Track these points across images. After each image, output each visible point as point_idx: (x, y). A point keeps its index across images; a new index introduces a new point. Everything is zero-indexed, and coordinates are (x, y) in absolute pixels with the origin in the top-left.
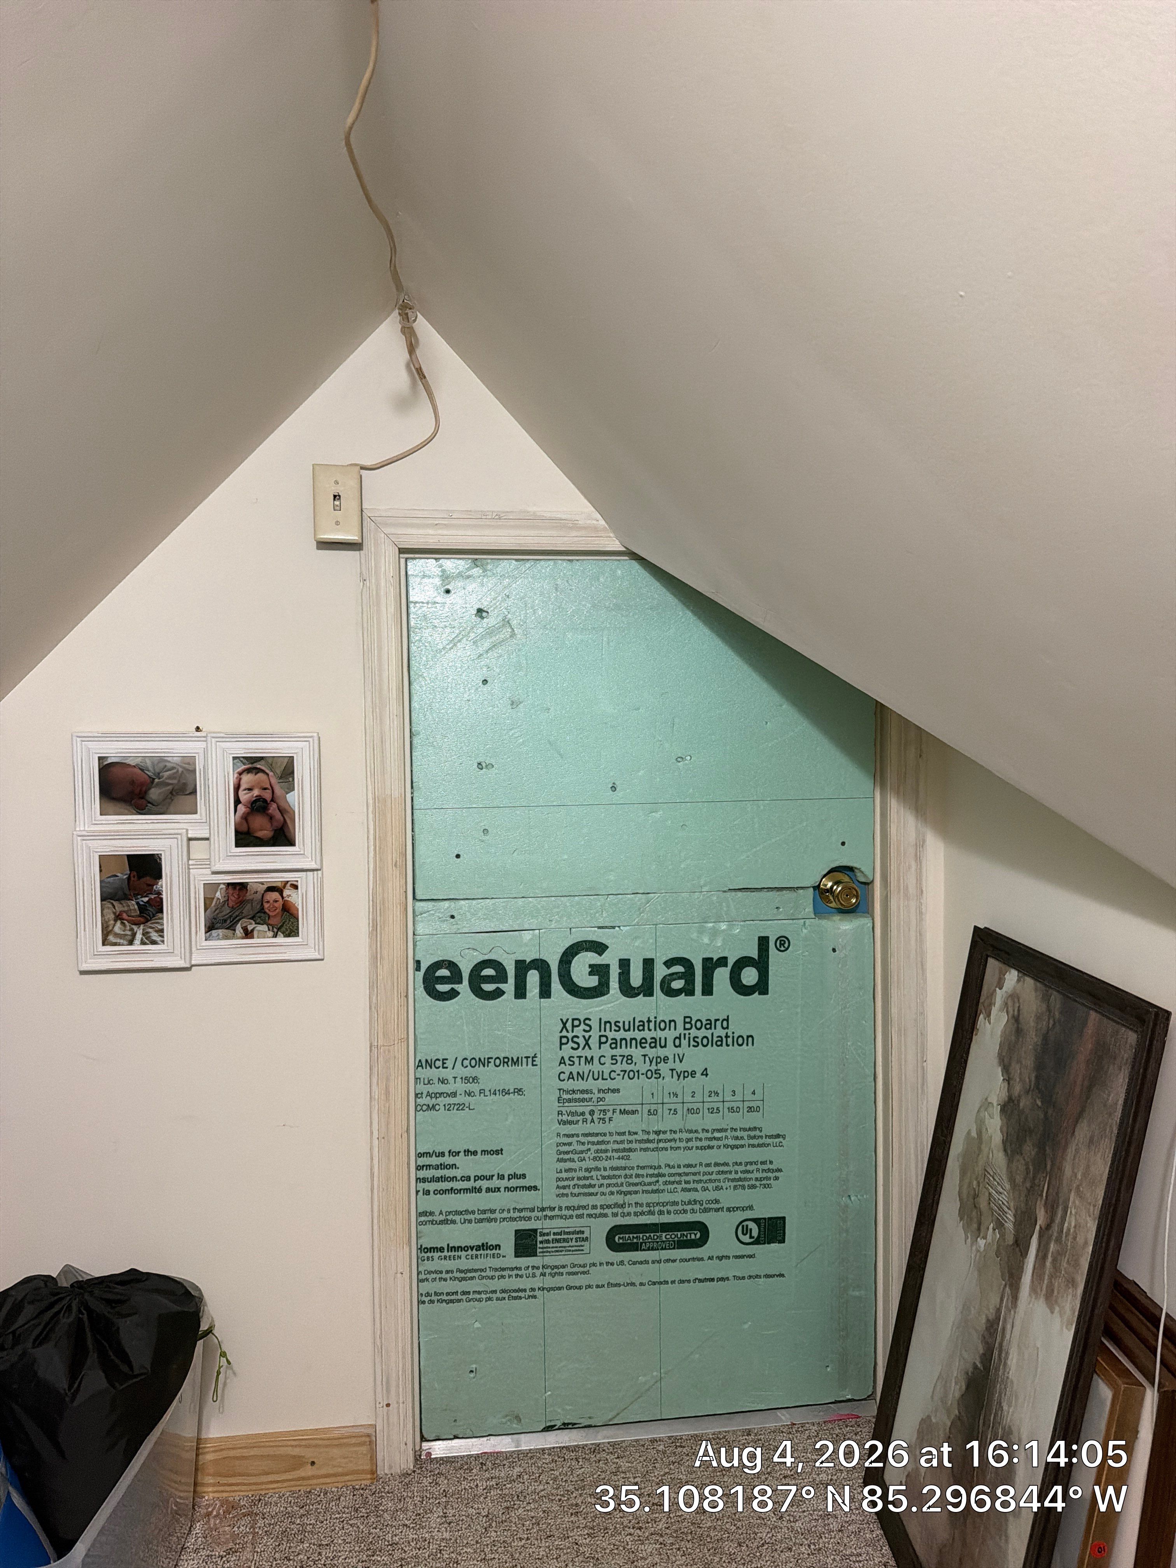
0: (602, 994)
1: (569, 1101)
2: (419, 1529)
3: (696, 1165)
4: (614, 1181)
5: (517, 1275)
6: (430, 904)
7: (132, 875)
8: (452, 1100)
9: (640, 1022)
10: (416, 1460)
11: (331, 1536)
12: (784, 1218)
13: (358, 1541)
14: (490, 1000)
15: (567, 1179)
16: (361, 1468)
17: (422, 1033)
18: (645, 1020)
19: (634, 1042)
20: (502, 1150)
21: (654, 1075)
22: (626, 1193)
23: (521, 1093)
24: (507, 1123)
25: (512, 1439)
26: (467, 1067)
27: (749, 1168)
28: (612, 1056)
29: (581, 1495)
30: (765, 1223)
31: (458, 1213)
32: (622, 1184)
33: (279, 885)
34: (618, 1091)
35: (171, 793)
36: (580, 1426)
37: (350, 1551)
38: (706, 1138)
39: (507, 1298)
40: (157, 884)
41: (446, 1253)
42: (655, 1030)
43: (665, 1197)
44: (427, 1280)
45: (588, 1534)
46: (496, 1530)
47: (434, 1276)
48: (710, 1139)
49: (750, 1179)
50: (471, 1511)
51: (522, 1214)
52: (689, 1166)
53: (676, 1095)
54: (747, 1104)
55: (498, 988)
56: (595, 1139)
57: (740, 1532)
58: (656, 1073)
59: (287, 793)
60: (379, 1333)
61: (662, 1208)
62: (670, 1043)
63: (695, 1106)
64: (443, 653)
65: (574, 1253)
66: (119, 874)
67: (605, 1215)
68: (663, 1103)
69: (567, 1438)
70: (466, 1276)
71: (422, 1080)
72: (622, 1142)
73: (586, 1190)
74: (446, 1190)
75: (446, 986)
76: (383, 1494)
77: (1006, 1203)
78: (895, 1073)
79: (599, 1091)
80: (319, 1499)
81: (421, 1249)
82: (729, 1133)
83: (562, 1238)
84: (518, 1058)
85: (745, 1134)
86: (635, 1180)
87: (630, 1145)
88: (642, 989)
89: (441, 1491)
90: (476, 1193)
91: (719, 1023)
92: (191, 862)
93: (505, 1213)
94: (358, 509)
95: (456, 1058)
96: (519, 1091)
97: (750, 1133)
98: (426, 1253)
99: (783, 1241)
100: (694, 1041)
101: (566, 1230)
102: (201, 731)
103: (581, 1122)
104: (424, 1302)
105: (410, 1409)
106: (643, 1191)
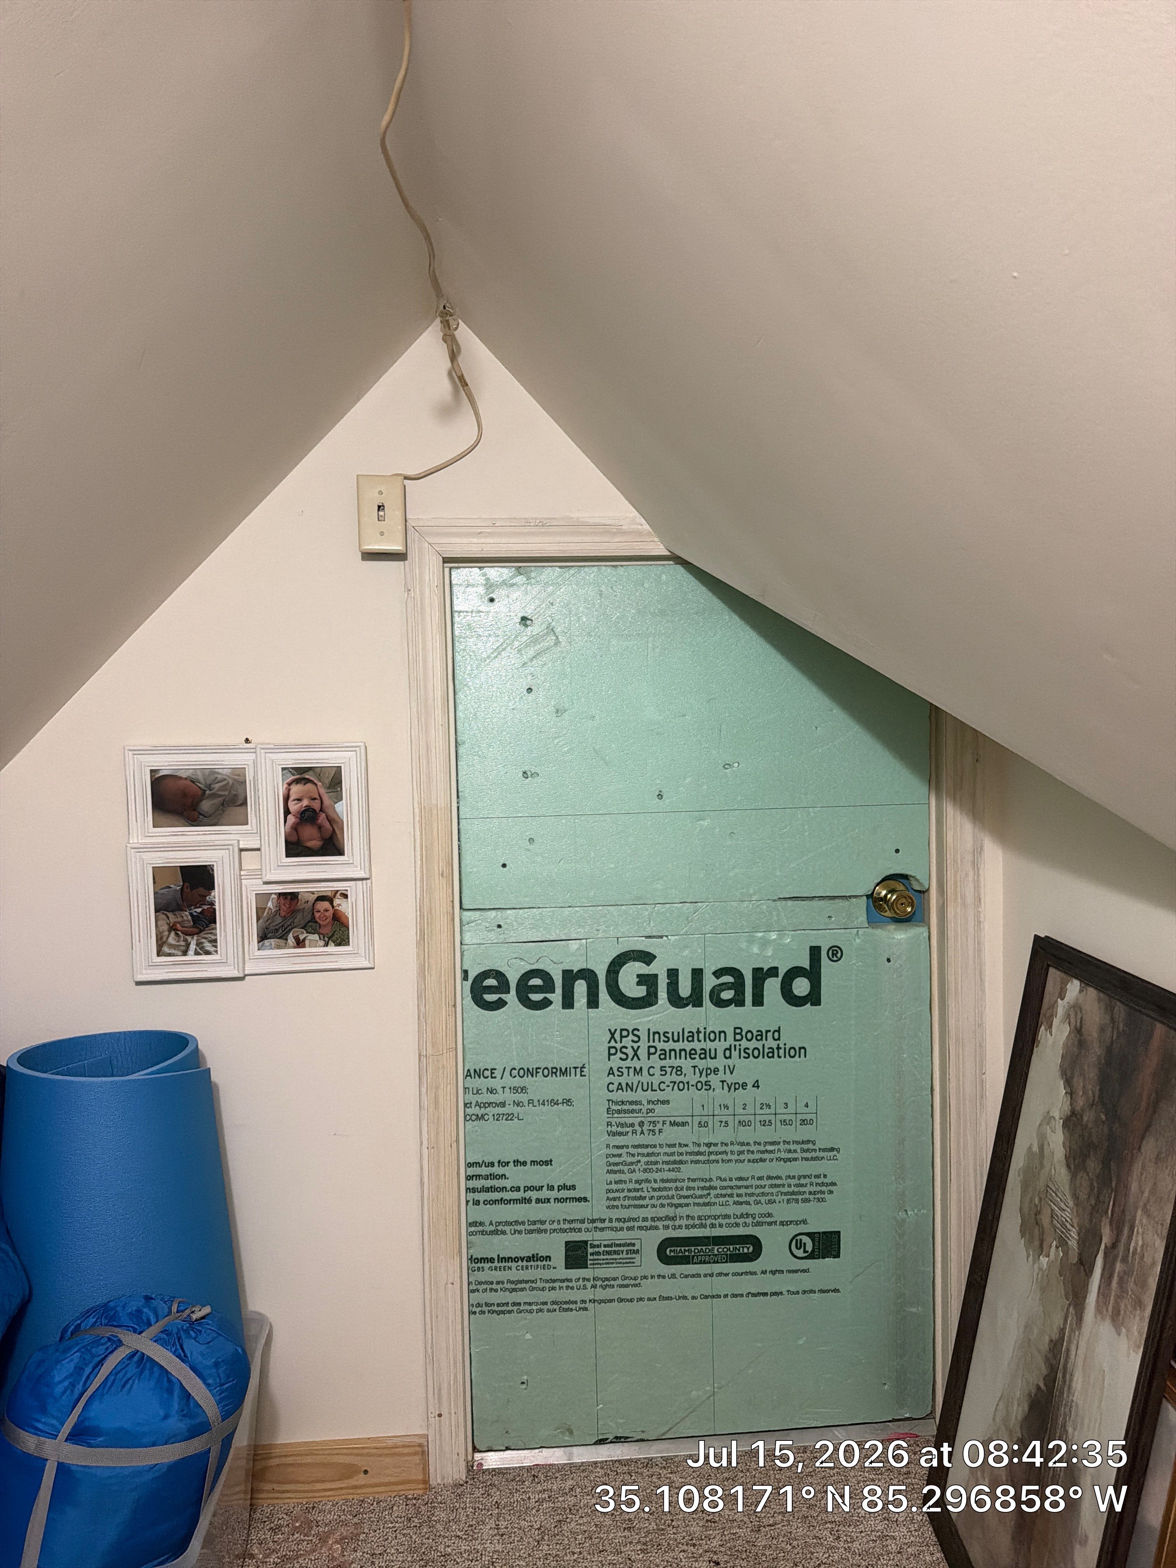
0: (652, 1005)
1: (619, 1112)
2: (471, 1540)
3: (748, 1178)
4: (664, 1193)
5: (567, 1287)
6: (478, 913)
7: (185, 887)
8: (501, 1110)
9: (689, 1032)
10: (468, 1471)
11: (384, 1546)
12: (839, 1232)
14: (537, 1010)
15: (617, 1191)
16: (414, 1478)
17: (471, 1043)
18: (695, 1031)
19: (683, 1053)
20: (551, 1161)
21: (704, 1087)
22: (677, 1206)
23: (570, 1104)
24: (557, 1133)
25: (565, 1452)
26: (515, 1077)
27: (803, 1181)
28: (661, 1067)
30: (819, 1238)
31: (508, 1224)
32: (673, 1197)
33: (329, 894)
34: (668, 1102)
35: (223, 804)
36: (633, 1439)
37: (403, 1561)
38: (758, 1151)
39: (557, 1310)
40: (210, 894)
41: (496, 1264)
42: (705, 1040)
43: (717, 1210)
44: (478, 1290)
45: (641, 1550)
46: (549, 1543)
47: (485, 1286)
48: (762, 1152)
49: (804, 1193)
50: (523, 1523)
51: (572, 1226)
52: (741, 1179)
53: (726, 1107)
54: (800, 1117)
55: (545, 998)
56: (645, 1151)
58: (706, 1085)
59: (336, 803)
60: (430, 1343)
61: (714, 1221)
62: (720, 1054)
63: (746, 1118)
64: (488, 661)
65: (625, 1265)
66: (172, 886)
67: (656, 1228)
68: (713, 1115)
69: (619, 1452)
70: (516, 1287)
71: (471, 1090)
72: (672, 1154)
73: (637, 1202)
74: (496, 1200)
75: (494, 995)
76: (436, 1505)
77: (1068, 1219)
78: (952, 1085)
79: (649, 1102)
80: (372, 1508)
81: (471, 1259)
82: (782, 1147)
83: (613, 1250)
84: (566, 1068)
85: (798, 1147)
86: (685, 1193)
87: (681, 1158)
88: (691, 999)
89: (494, 1503)
90: (525, 1203)
91: (770, 1034)
92: (242, 873)
93: (556, 1224)
94: (401, 521)
95: (505, 1068)
96: (568, 1102)
97: (803, 1146)
98: (477, 1263)
99: (838, 1256)
100: (745, 1052)
101: (617, 1242)
102: (250, 743)
103: (630, 1134)
104: (475, 1313)
105: (461, 1420)
106: (695, 1204)
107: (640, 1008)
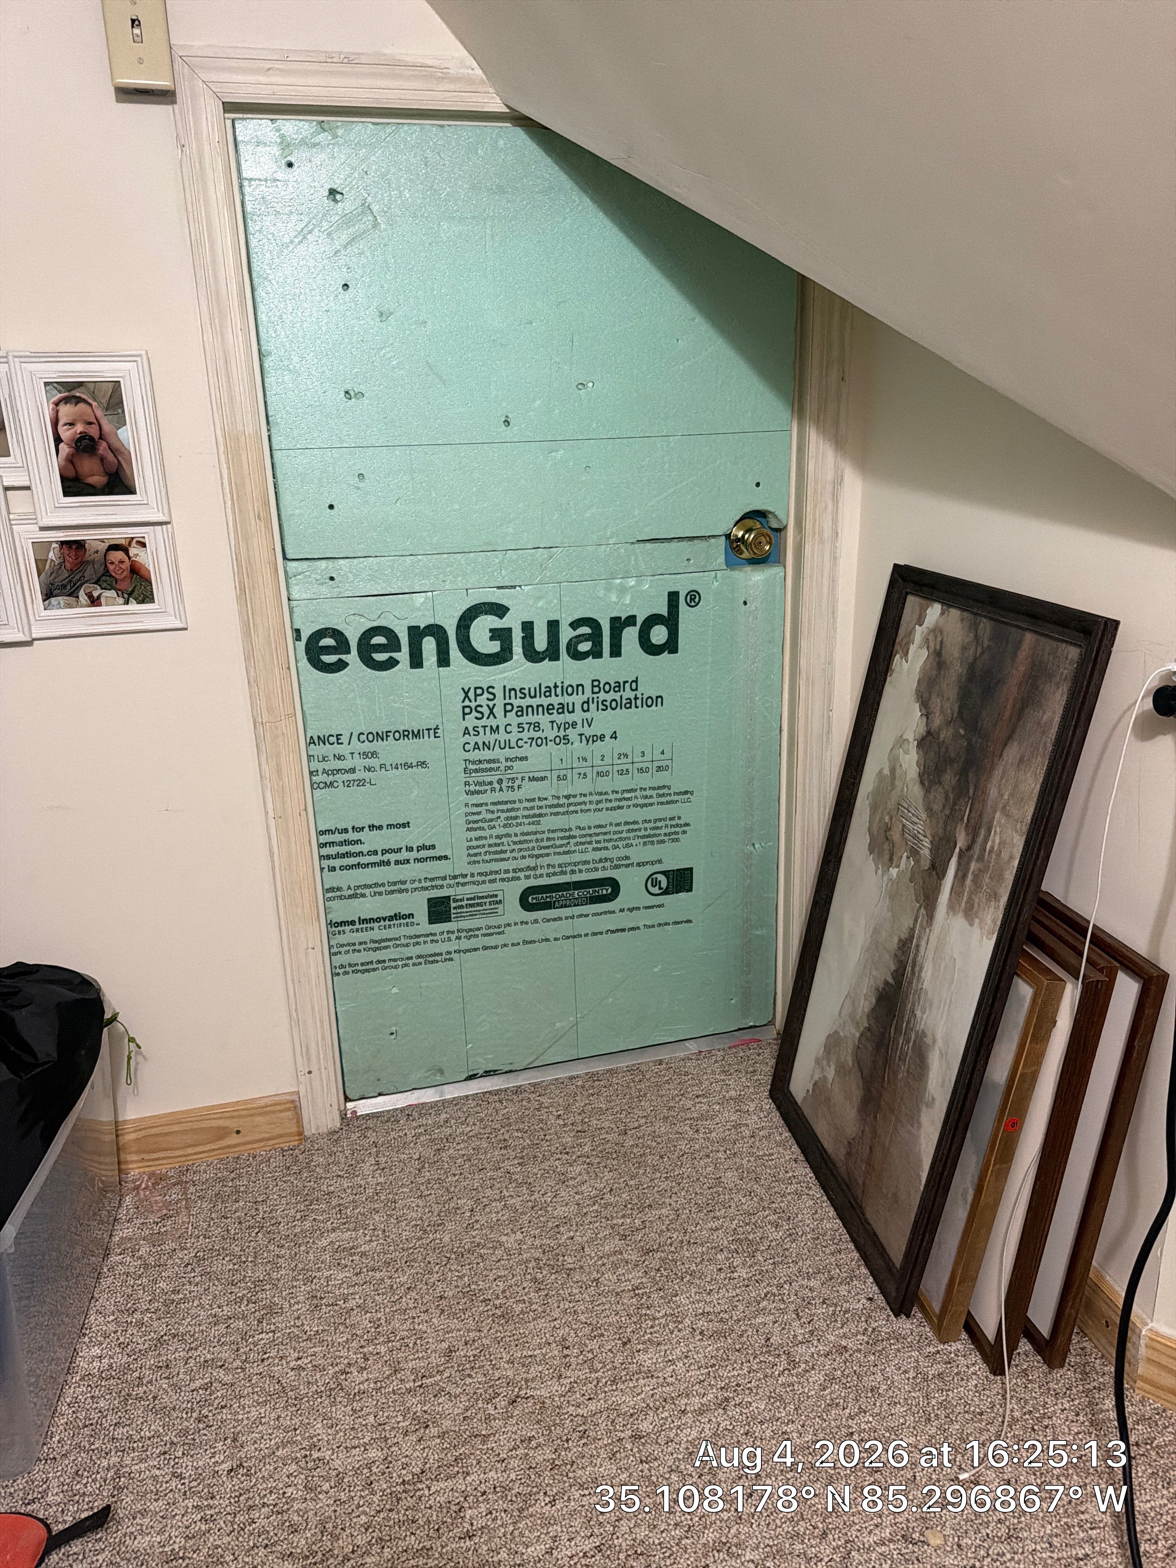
0: (507, 661)
1: (476, 771)
2: (353, 1177)
3: (606, 825)
4: (525, 846)
5: (432, 941)
6: (305, 564)
8: (351, 777)
9: (547, 687)
10: (342, 1119)
12: (691, 869)
13: (293, 1194)
14: (383, 671)
15: (478, 847)
16: (287, 1131)
17: (311, 708)
18: (552, 685)
19: (540, 709)
20: (408, 823)
21: (563, 741)
22: (537, 857)
23: (425, 766)
24: (413, 796)
25: (437, 1091)
26: (364, 741)
27: (658, 824)
28: (519, 724)
29: (508, 1131)
30: (674, 875)
31: (366, 886)
32: (533, 848)
33: (122, 542)
34: (526, 758)
36: (502, 1072)
37: (287, 1204)
38: (616, 799)
39: (423, 963)
41: (357, 926)
42: (562, 695)
43: (576, 857)
44: (340, 953)
47: (346, 948)
48: (620, 800)
49: (660, 835)
50: (403, 1156)
51: (434, 883)
52: (599, 826)
53: (585, 759)
54: (656, 764)
55: (391, 657)
56: (505, 807)
57: (660, 1146)
58: (564, 738)
59: (118, 428)
60: (294, 1007)
61: (574, 868)
62: (578, 707)
63: (604, 769)
64: (292, 247)
65: (488, 916)
67: (518, 878)
68: (572, 769)
69: (489, 1084)
70: (380, 945)
71: (316, 757)
72: (532, 808)
73: (498, 856)
74: (353, 865)
75: (333, 656)
76: (314, 1152)
77: (921, 832)
78: (801, 724)
79: (507, 760)
80: (248, 1162)
81: (331, 924)
82: (638, 793)
83: (475, 903)
84: (419, 731)
85: (654, 793)
86: (545, 844)
87: (540, 811)
88: (547, 653)
89: (371, 1143)
90: (384, 866)
91: (627, 685)
92: (12, 517)
93: (417, 883)
95: (352, 733)
96: (422, 764)
97: (659, 791)
98: (336, 927)
99: (690, 890)
100: (603, 704)
101: (480, 895)
103: (489, 792)
104: (338, 974)
105: (332, 1074)
106: (555, 853)
107: (495, 664)
